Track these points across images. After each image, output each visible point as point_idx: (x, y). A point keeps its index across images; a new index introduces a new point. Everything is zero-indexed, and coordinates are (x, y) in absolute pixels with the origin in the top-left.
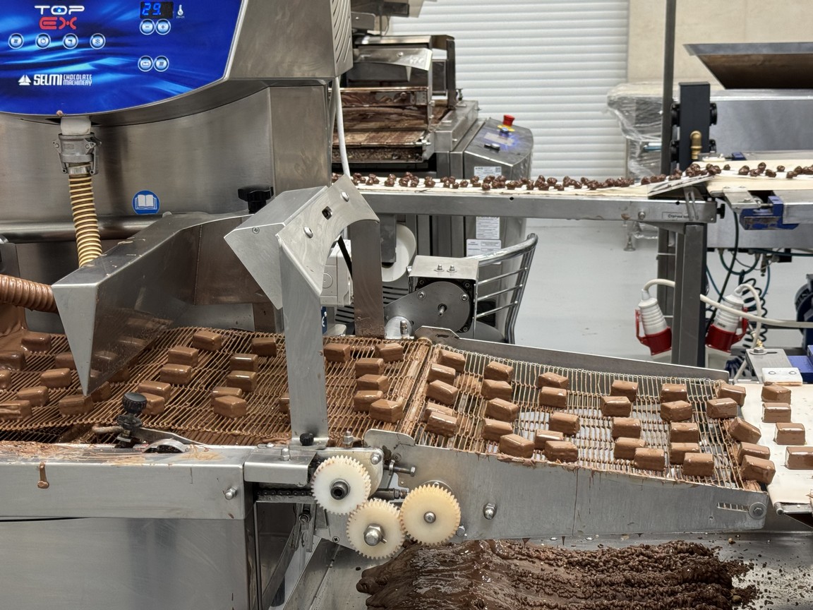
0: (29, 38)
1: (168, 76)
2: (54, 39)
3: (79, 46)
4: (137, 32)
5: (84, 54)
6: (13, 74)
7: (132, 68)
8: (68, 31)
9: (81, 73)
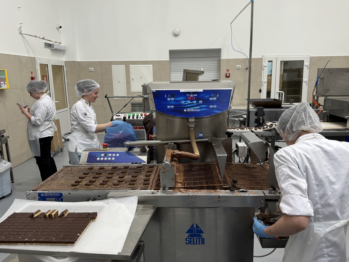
0: (185, 101)
1: (216, 109)
2: (191, 102)
3: (196, 103)
4: (209, 100)
5: (198, 104)
6: (183, 109)
7: (208, 107)
8: (194, 100)
9: (197, 109)
